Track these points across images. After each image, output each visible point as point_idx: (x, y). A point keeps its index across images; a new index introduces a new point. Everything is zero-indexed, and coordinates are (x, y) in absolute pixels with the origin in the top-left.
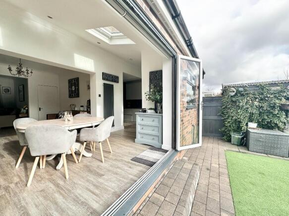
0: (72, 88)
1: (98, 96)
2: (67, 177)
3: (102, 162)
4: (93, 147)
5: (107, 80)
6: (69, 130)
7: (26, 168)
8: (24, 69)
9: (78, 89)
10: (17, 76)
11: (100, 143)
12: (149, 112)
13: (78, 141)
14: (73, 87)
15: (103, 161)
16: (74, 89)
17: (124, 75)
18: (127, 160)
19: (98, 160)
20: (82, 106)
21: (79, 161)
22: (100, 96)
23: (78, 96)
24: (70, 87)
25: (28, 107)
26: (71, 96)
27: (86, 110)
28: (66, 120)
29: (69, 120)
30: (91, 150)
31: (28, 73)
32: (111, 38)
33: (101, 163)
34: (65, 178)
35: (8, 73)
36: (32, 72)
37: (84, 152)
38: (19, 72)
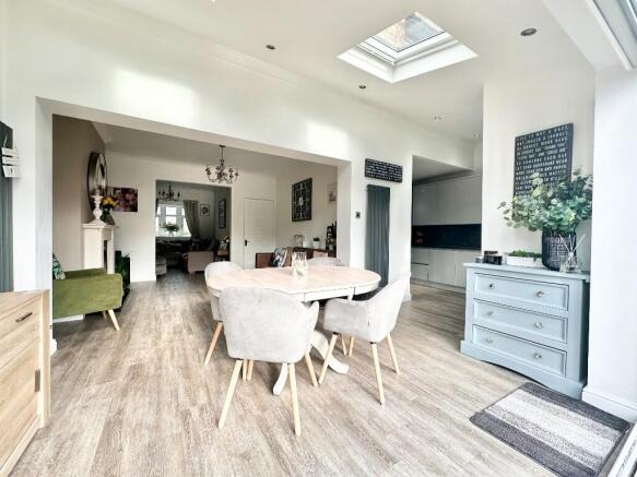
0: (298, 200)
1: (353, 215)
2: (298, 431)
3: (379, 401)
4: (348, 347)
5: (376, 177)
6: (303, 302)
7: (220, 370)
8: (226, 171)
9: (310, 203)
10: (217, 183)
11: (374, 346)
12: (512, 263)
13: (319, 327)
14: (301, 199)
15: (383, 400)
16: (301, 204)
17: (416, 161)
18: (457, 418)
19: (363, 389)
20: (317, 240)
21: (320, 381)
22: (358, 215)
23: (308, 217)
24: (295, 199)
25: (229, 238)
26: (295, 218)
27: (323, 247)
28: (295, 273)
29: (300, 274)
30: (342, 352)
31: (231, 177)
32: (394, 66)
33: (377, 405)
34: (294, 432)
35: (204, 180)
36: (237, 175)
37: (330, 360)
38: (220, 175)
